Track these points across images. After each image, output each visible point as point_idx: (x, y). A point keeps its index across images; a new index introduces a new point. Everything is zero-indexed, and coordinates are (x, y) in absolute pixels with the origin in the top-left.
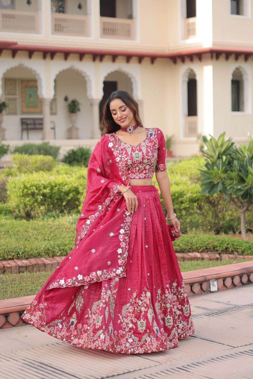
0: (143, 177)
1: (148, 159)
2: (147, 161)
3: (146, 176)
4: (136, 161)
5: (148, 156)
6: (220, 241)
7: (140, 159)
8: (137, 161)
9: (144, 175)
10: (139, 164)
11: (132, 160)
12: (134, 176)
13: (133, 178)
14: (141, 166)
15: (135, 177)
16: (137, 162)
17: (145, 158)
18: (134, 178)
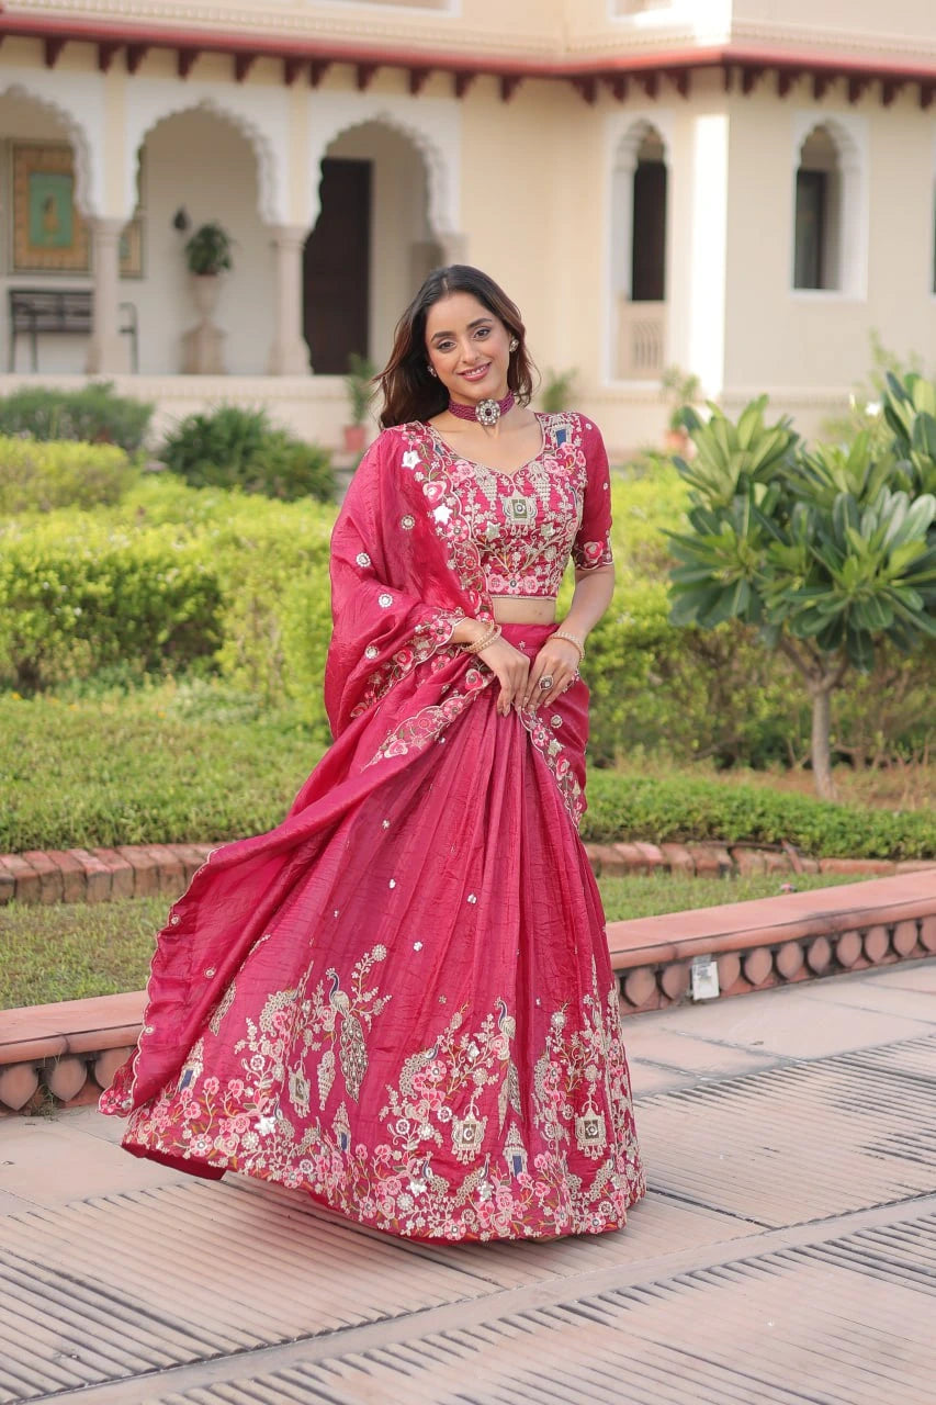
0: (535, 591)
1: (556, 525)
2: (552, 532)
3: (544, 587)
4: (513, 528)
5: (558, 511)
6: (735, 804)
7: (529, 522)
8: (517, 528)
9: (539, 584)
10: (523, 541)
11: (503, 525)
12: (503, 583)
13: (499, 590)
14: (529, 549)
15: (507, 588)
16: (519, 531)
17: (545, 520)
18: (503, 593)
